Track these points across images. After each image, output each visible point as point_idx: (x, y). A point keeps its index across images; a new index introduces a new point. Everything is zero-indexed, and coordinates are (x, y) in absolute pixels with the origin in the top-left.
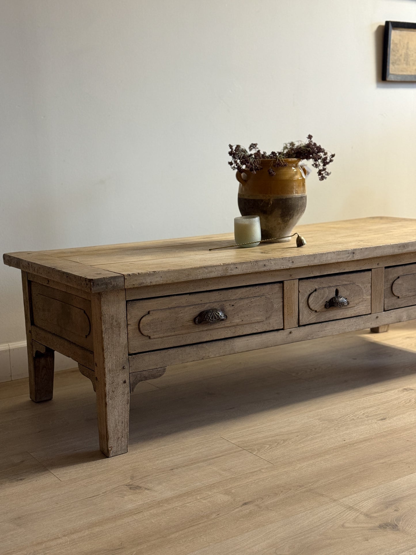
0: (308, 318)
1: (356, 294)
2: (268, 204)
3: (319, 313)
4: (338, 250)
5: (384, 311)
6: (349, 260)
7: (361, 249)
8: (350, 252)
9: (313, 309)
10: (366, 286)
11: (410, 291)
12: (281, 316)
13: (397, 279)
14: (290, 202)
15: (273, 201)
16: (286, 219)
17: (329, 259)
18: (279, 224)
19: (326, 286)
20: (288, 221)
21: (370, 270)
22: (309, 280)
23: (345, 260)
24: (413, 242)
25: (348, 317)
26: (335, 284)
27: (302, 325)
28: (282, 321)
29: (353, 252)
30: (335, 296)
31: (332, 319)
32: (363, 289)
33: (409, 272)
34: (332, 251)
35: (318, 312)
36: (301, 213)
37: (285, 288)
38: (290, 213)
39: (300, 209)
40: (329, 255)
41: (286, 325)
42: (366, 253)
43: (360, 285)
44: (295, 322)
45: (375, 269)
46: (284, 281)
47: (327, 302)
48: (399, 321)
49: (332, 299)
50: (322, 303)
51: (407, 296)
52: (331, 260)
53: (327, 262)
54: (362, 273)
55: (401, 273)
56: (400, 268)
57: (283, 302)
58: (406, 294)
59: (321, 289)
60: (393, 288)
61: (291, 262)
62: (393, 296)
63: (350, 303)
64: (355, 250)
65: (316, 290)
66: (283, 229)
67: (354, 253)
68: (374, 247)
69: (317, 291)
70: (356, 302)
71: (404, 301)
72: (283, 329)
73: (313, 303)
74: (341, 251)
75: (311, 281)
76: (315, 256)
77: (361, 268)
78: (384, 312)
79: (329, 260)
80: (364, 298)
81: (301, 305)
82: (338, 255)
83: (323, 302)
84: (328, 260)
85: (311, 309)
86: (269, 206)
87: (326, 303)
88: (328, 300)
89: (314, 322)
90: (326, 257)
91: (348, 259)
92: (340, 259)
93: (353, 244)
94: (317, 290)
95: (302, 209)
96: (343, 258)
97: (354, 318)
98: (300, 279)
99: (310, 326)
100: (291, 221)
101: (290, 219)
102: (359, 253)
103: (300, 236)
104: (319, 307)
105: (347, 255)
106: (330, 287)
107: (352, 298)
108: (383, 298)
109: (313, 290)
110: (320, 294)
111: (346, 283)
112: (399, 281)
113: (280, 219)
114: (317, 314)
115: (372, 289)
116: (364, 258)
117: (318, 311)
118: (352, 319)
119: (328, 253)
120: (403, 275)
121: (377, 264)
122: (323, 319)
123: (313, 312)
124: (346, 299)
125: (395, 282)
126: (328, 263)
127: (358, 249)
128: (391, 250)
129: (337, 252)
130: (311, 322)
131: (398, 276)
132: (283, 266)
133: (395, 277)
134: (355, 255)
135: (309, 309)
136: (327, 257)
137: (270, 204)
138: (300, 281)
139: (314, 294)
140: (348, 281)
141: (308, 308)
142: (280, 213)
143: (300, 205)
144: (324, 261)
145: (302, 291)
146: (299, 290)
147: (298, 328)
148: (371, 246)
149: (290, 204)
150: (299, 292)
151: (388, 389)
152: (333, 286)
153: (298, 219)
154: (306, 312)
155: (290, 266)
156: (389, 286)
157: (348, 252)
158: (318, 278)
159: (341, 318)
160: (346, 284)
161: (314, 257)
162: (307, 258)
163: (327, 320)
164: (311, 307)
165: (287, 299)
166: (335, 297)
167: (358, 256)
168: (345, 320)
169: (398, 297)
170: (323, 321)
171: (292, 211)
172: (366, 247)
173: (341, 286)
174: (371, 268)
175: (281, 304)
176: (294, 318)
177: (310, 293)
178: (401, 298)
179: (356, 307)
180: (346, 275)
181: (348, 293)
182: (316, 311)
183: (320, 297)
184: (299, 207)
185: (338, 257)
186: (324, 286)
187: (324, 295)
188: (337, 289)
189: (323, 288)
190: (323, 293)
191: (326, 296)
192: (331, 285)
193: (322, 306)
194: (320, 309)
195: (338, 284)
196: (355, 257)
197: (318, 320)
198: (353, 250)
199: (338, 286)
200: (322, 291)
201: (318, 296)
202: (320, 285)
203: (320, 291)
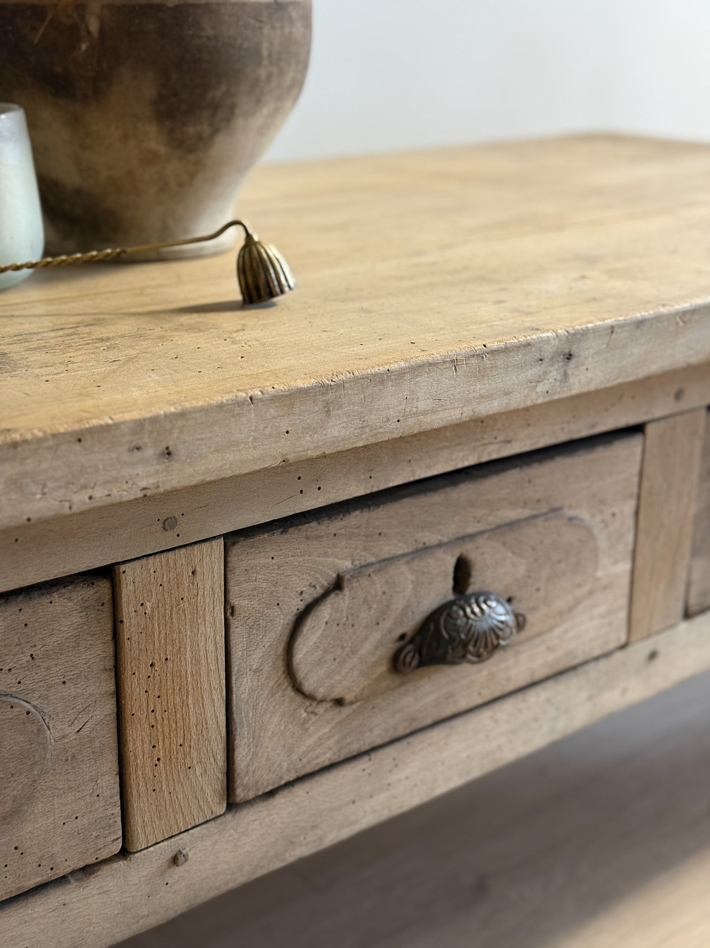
0: (290, 750)
1: (562, 564)
2: (74, 32)
3: (355, 706)
4: (478, 346)
5: (687, 617)
6: (540, 401)
7: (612, 329)
8: (548, 351)
9: (321, 693)
10: (613, 514)
12: (109, 783)
14: (210, 32)
15: (101, 18)
16: (191, 130)
17: (422, 405)
18: (151, 158)
19: (400, 552)
20: (203, 142)
21: (637, 429)
22: (294, 534)
23: (516, 401)
25: (512, 686)
26: (450, 531)
27: (251, 795)
28: (118, 810)
29: (567, 351)
30: (451, 597)
31: (429, 721)
32: (596, 531)
34: (443, 352)
35: (352, 703)
36: (279, 99)
37: (128, 610)
38: (209, 97)
39: (269, 77)
40: (423, 379)
41: (144, 826)
42: (636, 350)
43: (585, 515)
44: (209, 792)
45: (662, 422)
46: (123, 568)
47: (402, 637)
49: (434, 617)
50: (377, 648)
52: (434, 411)
53: (411, 426)
54: (602, 453)
57: (118, 694)
59: (371, 570)
61: (150, 452)
63: (528, 618)
64: (580, 336)
65: (338, 585)
66: (181, 185)
67: (569, 357)
68: (677, 314)
69: (346, 591)
70: (561, 604)
72: (125, 853)
73: (320, 662)
74: (494, 351)
75: (307, 538)
76: (330, 396)
77: (593, 426)
78: (683, 624)
79: (425, 413)
80: (600, 579)
81: (243, 687)
82: (481, 374)
83: (380, 644)
84: (414, 414)
85: (309, 697)
86: (84, 47)
87: (401, 643)
88: (409, 625)
89: (327, 763)
90: (405, 392)
91: (538, 395)
92: (491, 397)
94: (345, 584)
95: (281, 73)
96: (507, 394)
97: (545, 685)
98: (232, 538)
99: (300, 791)
100: (221, 143)
101: (216, 131)
102: (597, 353)
103: (256, 238)
104: (356, 673)
105: (533, 372)
106: (424, 550)
107: (542, 593)
108: (686, 563)
109: (324, 581)
110: (365, 601)
111: (514, 515)
113: (152, 129)
114: (346, 711)
115: (640, 524)
116: (620, 380)
117: (349, 697)
119: (416, 369)
122: (377, 731)
123: (320, 710)
124: (509, 600)
126: (416, 430)
127: (596, 331)
129: (474, 361)
130: (309, 769)
132: (85, 487)
134: (577, 367)
135: (299, 699)
136: (412, 392)
137: (89, 32)
138: (236, 551)
139: (325, 611)
140: (525, 504)
141: (290, 692)
142: (150, 91)
143: (270, 55)
144: (394, 425)
145: (255, 603)
146: (234, 601)
147: (229, 817)
148: (664, 310)
149: (209, 39)
150: (229, 610)
152: (440, 545)
153: (265, 131)
154: (276, 719)
155: (144, 484)
157: (538, 356)
158: (357, 513)
159: (479, 701)
160: (512, 525)
161: (327, 404)
162: (273, 412)
163: (401, 731)
164: (308, 685)
165: (144, 670)
166: (452, 603)
167: (590, 375)
168: (497, 706)
170: (379, 742)
171: (223, 88)
172: (639, 315)
173: (481, 540)
174: (647, 418)
175: (110, 707)
176: (199, 771)
177: (302, 606)
179: (556, 632)
180: (513, 475)
181: (522, 570)
182: (339, 702)
184: (265, 62)
185: (481, 388)
186: (388, 549)
187: (388, 606)
188: (465, 554)
189: (386, 562)
190: (380, 593)
191: (398, 604)
192: (430, 538)
193: (375, 665)
194: (364, 683)
195: (470, 530)
196: (577, 381)
197: (351, 743)
198: (564, 339)
199: (471, 537)
200: (379, 583)
201: (352, 614)
202: (365, 549)
203: (364, 582)
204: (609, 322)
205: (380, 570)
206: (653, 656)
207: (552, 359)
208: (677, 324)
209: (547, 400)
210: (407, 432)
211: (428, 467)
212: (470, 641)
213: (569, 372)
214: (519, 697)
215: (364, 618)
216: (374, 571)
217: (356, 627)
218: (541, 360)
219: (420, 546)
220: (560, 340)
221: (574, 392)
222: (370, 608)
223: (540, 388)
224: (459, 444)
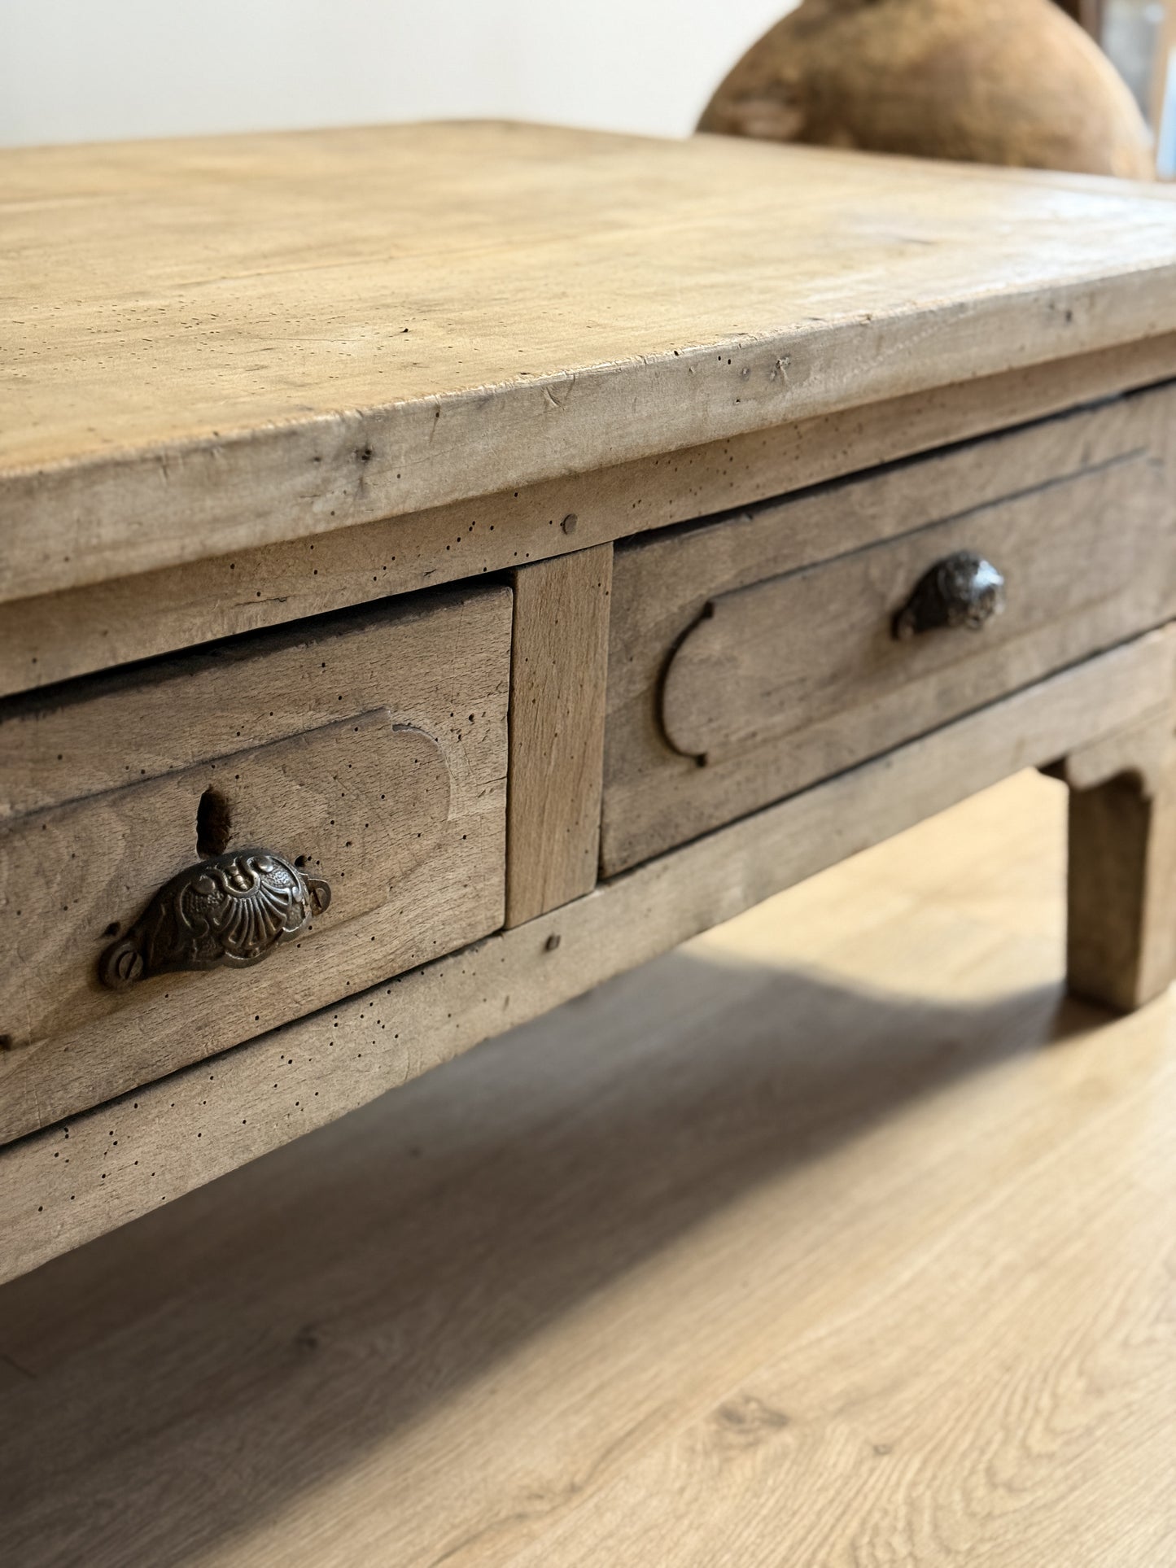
1: (390, 802)
3: (32, 1049)
4: (204, 433)
5: (603, 879)
6: (321, 528)
7: (437, 411)
8: (329, 445)
10: (471, 718)
11: (775, 700)
13: (694, 625)
17: (108, 533)
19: (98, 787)
21: (503, 579)
23: (282, 525)
24: (839, 329)
25: (316, 1005)
26: (189, 749)
29: (361, 445)
30: (195, 861)
31: (171, 1067)
32: (443, 745)
33: (775, 560)
35: (26, 1044)
40: (107, 489)
42: (480, 446)
43: (423, 720)
45: (543, 567)
47: (112, 929)
48: (694, 926)
49: (166, 893)
50: (66, 949)
51: (759, 738)
52: (130, 543)
53: (92, 568)
54: (444, 618)
55: (724, 576)
56: (721, 538)
58: (752, 729)
60: (674, 695)
62: (664, 762)
63: (333, 888)
64: (383, 420)
67: (366, 455)
68: (543, 387)
69: (3, 855)
70: (389, 866)
71: (738, 777)
74: (233, 446)
77: (427, 574)
78: (597, 894)
79: (115, 546)
80: (455, 823)
82: (212, 481)
83: (71, 942)
84: (98, 549)
87: (111, 940)
88: (123, 909)
90: (76, 513)
91: (317, 518)
92: (233, 520)
93: (357, 342)
96: (261, 515)
97: (370, 999)
102: (415, 449)
104: (29, 993)
105: (305, 479)
106: (145, 782)
107: (355, 849)
108: (596, 794)
110: (40, 872)
111: (298, 721)
112: (711, 642)
114: (16, 1058)
115: (517, 733)
116: (458, 495)
117: (19, 1034)
118: (350, 1017)
119: (95, 472)
120: (737, 585)
121: (558, 521)
122: (76, 1088)
124: (300, 862)
125: (687, 650)
126: (101, 575)
127: (409, 413)
128: (684, 405)
129: (197, 459)
131: (700, 605)
133: (682, 608)
134: (381, 472)
136: (89, 511)
140: (318, 704)
144: (58, 567)
148: (525, 382)
151: (618, 1427)
152: (171, 774)
156: (641, 686)
157: (311, 453)
158: (15, 722)
159: (258, 1030)
160: (298, 739)
163: (120, 1087)
166: (197, 870)
167: (404, 485)
168: (290, 1036)
169: (701, 761)
170: (80, 1106)
172: (482, 388)
173: (243, 765)
174: (514, 562)
178: (718, 763)
179: (385, 911)
180: (294, 657)
181: (319, 812)
182: (3, 1043)
183: (39, 897)
185: (213, 504)
186: (75, 783)
187: (83, 879)
188: (217, 788)
189: (73, 806)
190: (67, 858)
191: (101, 875)
192: (154, 763)
193: (66, 976)
194: (45, 1008)
195: (224, 748)
196: (382, 495)
197: (31, 1109)
198: (355, 425)
199: (226, 759)
200: (62, 840)
201: (16, 894)
202: (34, 783)
203: (36, 838)
204: (431, 398)
205: (63, 818)
206: (550, 944)
207: (336, 458)
208: (546, 403)
209: (333, 526)
210: (84, 579)
211: (141, 643)
212: (230, 928)
213: (368, 480)
214: (328, 1019)
215: (38, 900)
216: (53, 820)
217: (25, 915)
218: (317, 459)
219: (136, 776)
220: (349, 427)
221: (380, 514)
222: (48, 883)
223: (319, 507)
224: (192, 604)
